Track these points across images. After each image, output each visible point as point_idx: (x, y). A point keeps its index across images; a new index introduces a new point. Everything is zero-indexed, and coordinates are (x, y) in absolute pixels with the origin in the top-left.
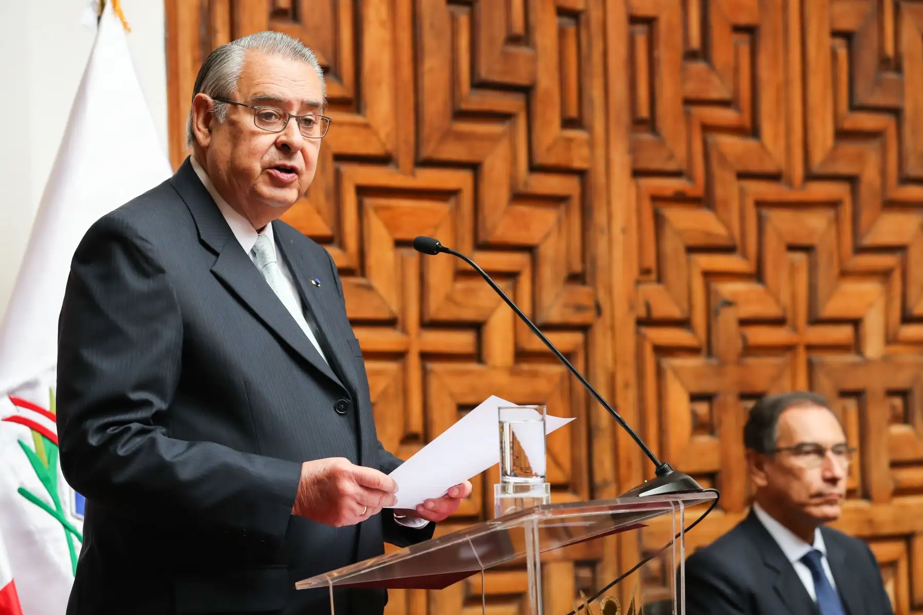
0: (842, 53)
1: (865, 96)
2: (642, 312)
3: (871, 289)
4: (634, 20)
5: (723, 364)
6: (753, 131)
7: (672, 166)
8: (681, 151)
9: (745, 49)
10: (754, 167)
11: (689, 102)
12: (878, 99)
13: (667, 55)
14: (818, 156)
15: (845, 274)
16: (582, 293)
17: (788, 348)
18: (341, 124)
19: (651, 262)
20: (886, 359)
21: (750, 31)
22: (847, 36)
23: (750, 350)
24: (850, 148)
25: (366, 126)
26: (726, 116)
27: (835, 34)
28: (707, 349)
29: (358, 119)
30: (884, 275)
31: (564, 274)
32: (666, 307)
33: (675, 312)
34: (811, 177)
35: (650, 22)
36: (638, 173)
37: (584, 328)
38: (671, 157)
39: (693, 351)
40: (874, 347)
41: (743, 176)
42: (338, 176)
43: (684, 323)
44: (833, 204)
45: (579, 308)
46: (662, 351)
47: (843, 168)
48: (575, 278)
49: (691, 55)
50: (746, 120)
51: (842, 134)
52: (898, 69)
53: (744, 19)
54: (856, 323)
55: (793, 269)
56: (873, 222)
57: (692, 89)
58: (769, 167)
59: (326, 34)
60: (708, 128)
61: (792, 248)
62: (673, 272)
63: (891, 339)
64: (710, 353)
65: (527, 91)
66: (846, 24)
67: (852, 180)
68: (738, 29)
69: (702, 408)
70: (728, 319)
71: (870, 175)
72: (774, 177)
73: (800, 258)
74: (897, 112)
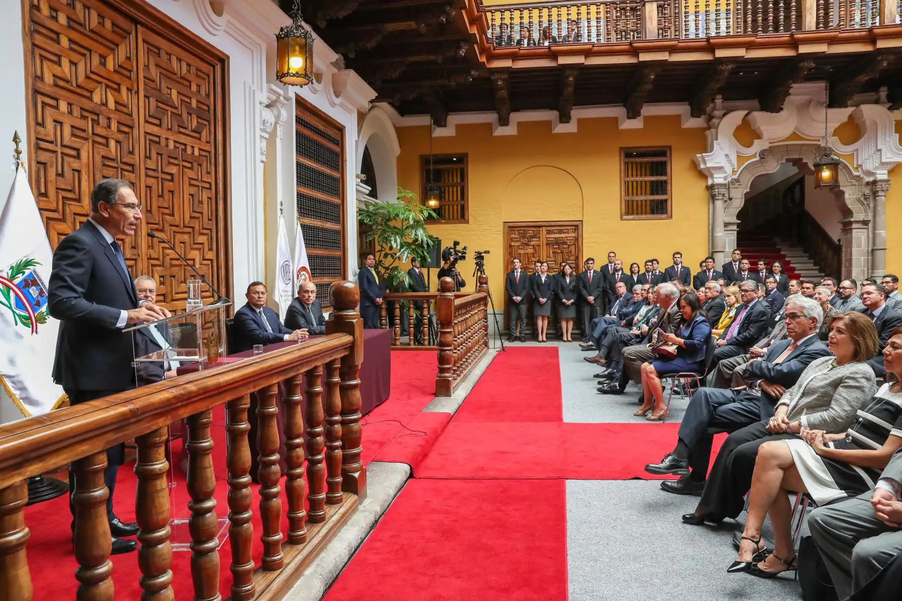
0: (191, 199)
1: (195, 210)
2: (149, 257)
3: (197, 252)
4: (147, 187)
5: (166, 269)
6: (173, 215)
7: (155, 222)
8: (157, 219)
9: (171, 196)
10: (173, 224)
11: (159, 207)
12: (198, 210)
13: (154, 195)
14: (186, 222)
15: (192, 249)
16: (135, 251)
17: (180, 265)
18: (75, 205)
19: (150, 244)
20: (200, 268)
21: (172, 192)
22: (192, 195)
23: (172, 266)
24: (193, 220)
25: (82, 206)
26: (167, 211)
27: (190, 195)
28: (163, 265)
29: (80, 204)
30: (199, 249)
31: (130, 246)
32: (154, 255)
33: (156, 257)
34: (184, 227)
35: (150, 187)
36: (148, 223)
37: (135, 260)
38: (155, 220)
39: (160, 266)
40: (197, 266)
41: (170, 225)
42: (74, 218)
43: (158, 259)
44: (189, 233)
45: (135, 255)
46: (153, 265)
47: (192, 225)
48: (133, 247)
49: (159, 196)
50: (171, 212)
51: (191, 217)
52: (202, 204)
53: (171, 189)
54: (194, 260)
55: (181, 247)
56: (197, 237)
57: (160, 204)
58: (176, 224)
59: (72, 182)
60: (163, 214)
61: (181, 243)
62: (156, 247)
63: (201, 264)
64: (163, 266)
66: (192, 193)
67: (193, 228)
68: (169, 191)
69: (162, 279)
70: (168, 258)
71: (197, 227)
72: (177, 226)
73: (182, 245)
74: (202, 213)
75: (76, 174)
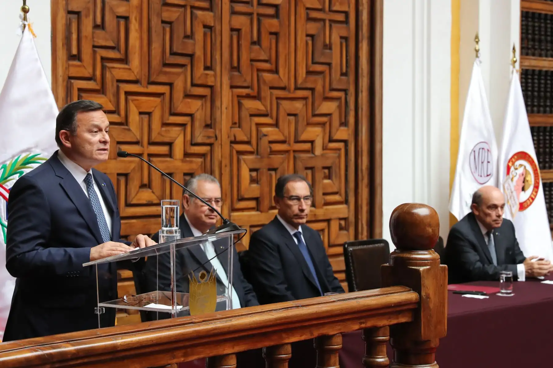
0: (310, 42)
1: (317, 59)
2: (233, 139)
3: (318, 130)
4: (232, 30)
5: (262, 157)
6: (276, 72)
7: (245, 84)
8: (249, 79)
9: (274, 41)
10: (276, 85)
11: (252, 60)
12: (322, 60)
13: (245, 43)
14: (300, 81)
15: (309, 124)
16: (210, 131)
17: (287, 152)
18: (120, 68)
19: (236, 120)
20: (322, 155)
21: (276, 34)
22: (312, 36)
23: (272, 152)
24: (312, 78)
25: (130, 69)
26: (266, 66)
27: (307, 35)
28: (257, 152)
29: (126, 66)
30: (323, 124)
31: (204, 125)
32: (241, 136)
33: (245, 139)
34: (297, 88)
35: (238, 30)
36: (232, 87)
37: (211, 145)
38: (245, 81)
39: (251, 153)
40: (318, 151)
41: (272, 88)
42: (118, 87)
43: (248, 143)
44: (305, 98)
45: (209, 137)
46: (239, 153)
47: (309, 85)
48: (208, 126)
49: (254, 43)
50: (273, 67)
51: (309, 73)
52: (330, 48)
53: (273, 30)
54: (312, 142)
55: (289, 122)
56: (319, 105)
57: (253, 56)
58: (282, 85)
59: (115, 34)
60: (258, 70)
61: (289, 115)
62: (245, 125)
63: (325, 148)
64: (257, 154)
65: (191, 56)
66: (311, 32)
67: (312, 90)
68: (271, 33)
69: (254, 174)
70: (264, 141)
71: (319, 88)
72: (284, 88)
73: (292, 118)
74: (329, 64)
75: (122, 22)
